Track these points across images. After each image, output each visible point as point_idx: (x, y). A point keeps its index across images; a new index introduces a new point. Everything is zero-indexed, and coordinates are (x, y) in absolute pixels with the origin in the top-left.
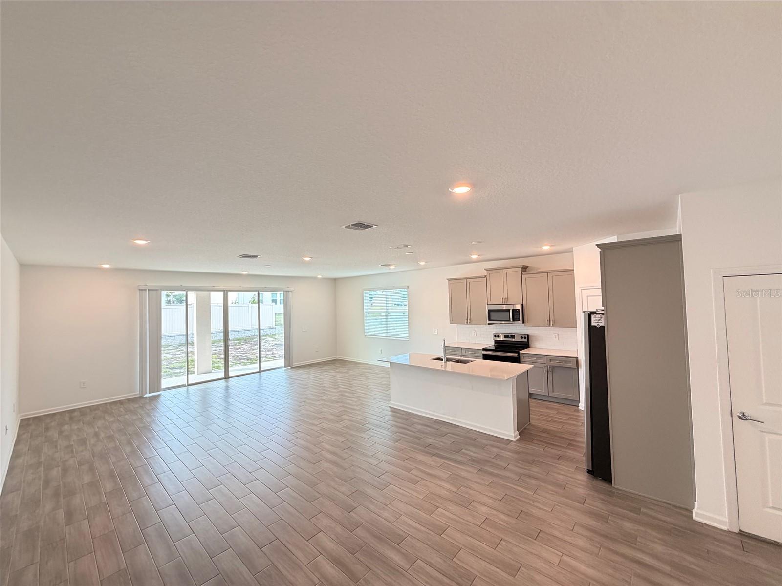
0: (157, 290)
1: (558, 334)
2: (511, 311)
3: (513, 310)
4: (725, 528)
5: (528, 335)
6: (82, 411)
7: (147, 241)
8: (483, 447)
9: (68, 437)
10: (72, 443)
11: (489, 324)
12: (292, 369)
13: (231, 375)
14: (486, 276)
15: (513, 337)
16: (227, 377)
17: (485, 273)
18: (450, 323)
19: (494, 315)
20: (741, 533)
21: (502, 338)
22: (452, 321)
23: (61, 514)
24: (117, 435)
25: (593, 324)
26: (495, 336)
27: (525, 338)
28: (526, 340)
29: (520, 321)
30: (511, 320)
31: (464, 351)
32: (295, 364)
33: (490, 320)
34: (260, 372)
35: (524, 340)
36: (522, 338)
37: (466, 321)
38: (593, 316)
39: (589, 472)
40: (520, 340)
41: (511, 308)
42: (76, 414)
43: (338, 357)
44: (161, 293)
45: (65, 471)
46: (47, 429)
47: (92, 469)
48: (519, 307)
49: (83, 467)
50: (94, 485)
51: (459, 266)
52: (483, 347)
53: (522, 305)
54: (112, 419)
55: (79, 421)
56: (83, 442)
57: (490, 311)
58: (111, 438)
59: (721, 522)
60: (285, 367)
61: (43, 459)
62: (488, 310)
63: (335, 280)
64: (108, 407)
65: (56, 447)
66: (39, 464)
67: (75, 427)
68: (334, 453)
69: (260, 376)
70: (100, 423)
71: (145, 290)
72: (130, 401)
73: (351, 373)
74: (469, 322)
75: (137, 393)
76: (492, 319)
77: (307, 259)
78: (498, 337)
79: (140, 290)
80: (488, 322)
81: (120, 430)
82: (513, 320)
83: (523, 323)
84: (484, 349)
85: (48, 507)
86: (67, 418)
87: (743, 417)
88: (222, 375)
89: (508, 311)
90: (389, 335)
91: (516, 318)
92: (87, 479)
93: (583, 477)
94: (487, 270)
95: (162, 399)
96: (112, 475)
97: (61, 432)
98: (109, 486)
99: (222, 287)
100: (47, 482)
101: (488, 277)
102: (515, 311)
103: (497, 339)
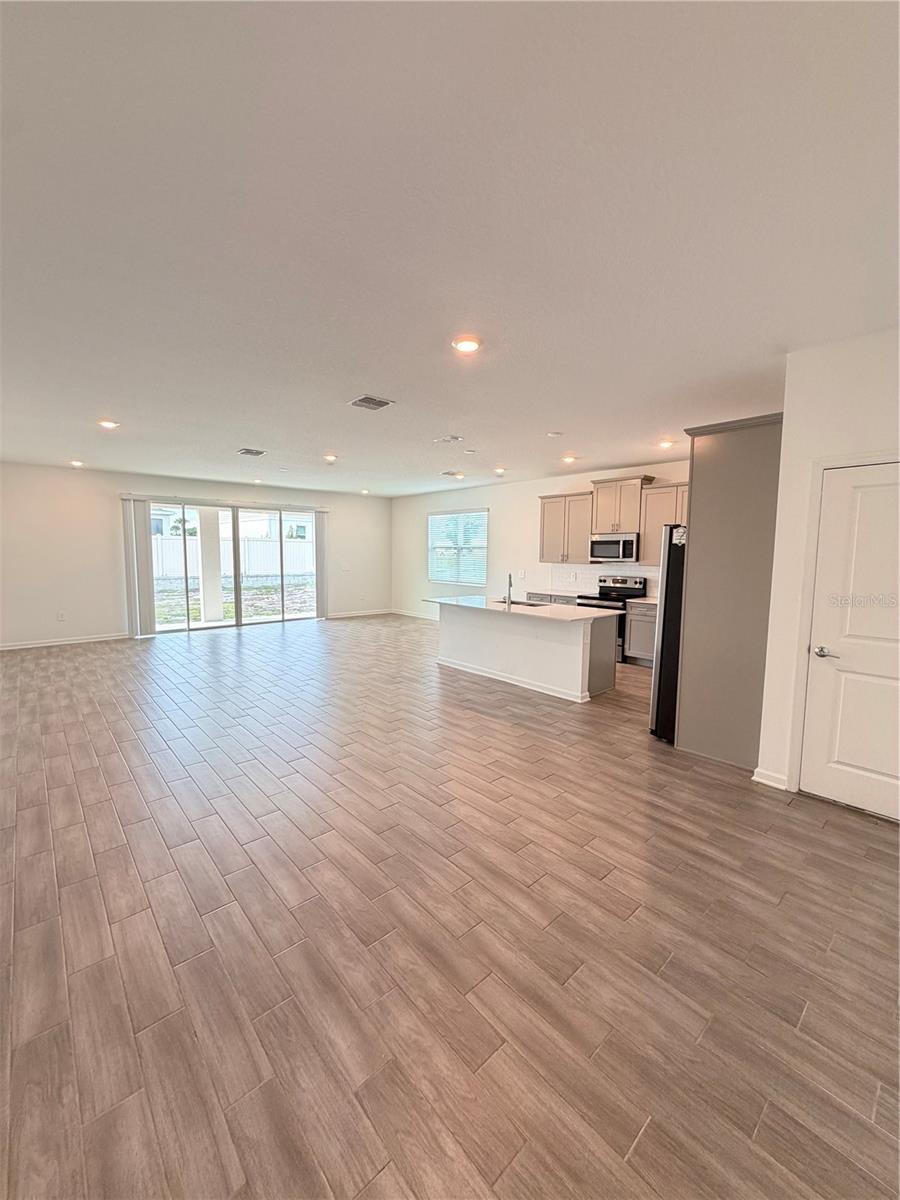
0: (144, 501)
2: (621, 543)
3: (624, 542)
4: (783, 788)
5: (645, 579)
6: (62, 648)
7: (115, 423)
8: (535, 706)
9: (45, 669)
10: (49, 674)
11: (592, 562)
12: (327, 622)
13: (244, 621)
14: (592, 493)
15: (624, 581)
16: (239, 624)
17: (591, 488)
18: (541, 561)
19: (600, 550)
20: (800, 793)
21: (609, 584)
22: (542, 558)
23: (37, 727)
24: (99, 670)
25: (674, 541)
27: (640, 583)
28: (641, 587)
29: (632, 557)
30: (621, 556)
31: (553, 599)
32: (331, 615)
33: (592, 556)
34: (283, 621)
35: (639, 586)
37: (561, 558)
38: (675, 531)
39: (653, 732)
40: (634, 586)
41: (622, 538)
42: (54, 650)
43: (393, 610)
44: (149, 506)
45: (41, 695)
46: (23, 661)
47: (70, 696)
48: (633, 538)
49: (61, 694)
50: (71, 708)
51: (559, 478)
52: (580, 594)
53: (638, 535)
54: (95, 657)
55: (58, 656)
56: (61, 674)
57: (593, 543)
58: (92, 672)
59: (779, 781)
60: (318, 617)
61: (18, 684)
63: (390, 501)
64: (92, 645)
65: (33, 677)
66: (15, 688)
67: (52, 661)
68: (347, 700)
69: (283, 626)
70: (81, 659)
71: (129, 500)
72: (117, 641)
73: (403, 628)
74: (565, 559)
75: (126, 634)
76: (595, 554)
77: (331, 458)
78: (605, 581)
79: (123, 500)
80: (590, 559)
81: (102, 667)
82: (624, 557)
83: (637, 560)
84: (580, 597)
85: (25, 720)
86: (45, 652)
87: (822, 654)
88: (234, 623)
89: (618, 542)
90: (460, 580)
91: (627, 554)
92: (64, 703)
93: (646, 738)
94: (593, 482)
95: (156, 641)
96: (90, 702)
97: (37, 665)
98: (86, 710)
99: (230, 502)
100: (23, 703)
101: (595, 493)
102: (627, 544)
103: (602, 584)
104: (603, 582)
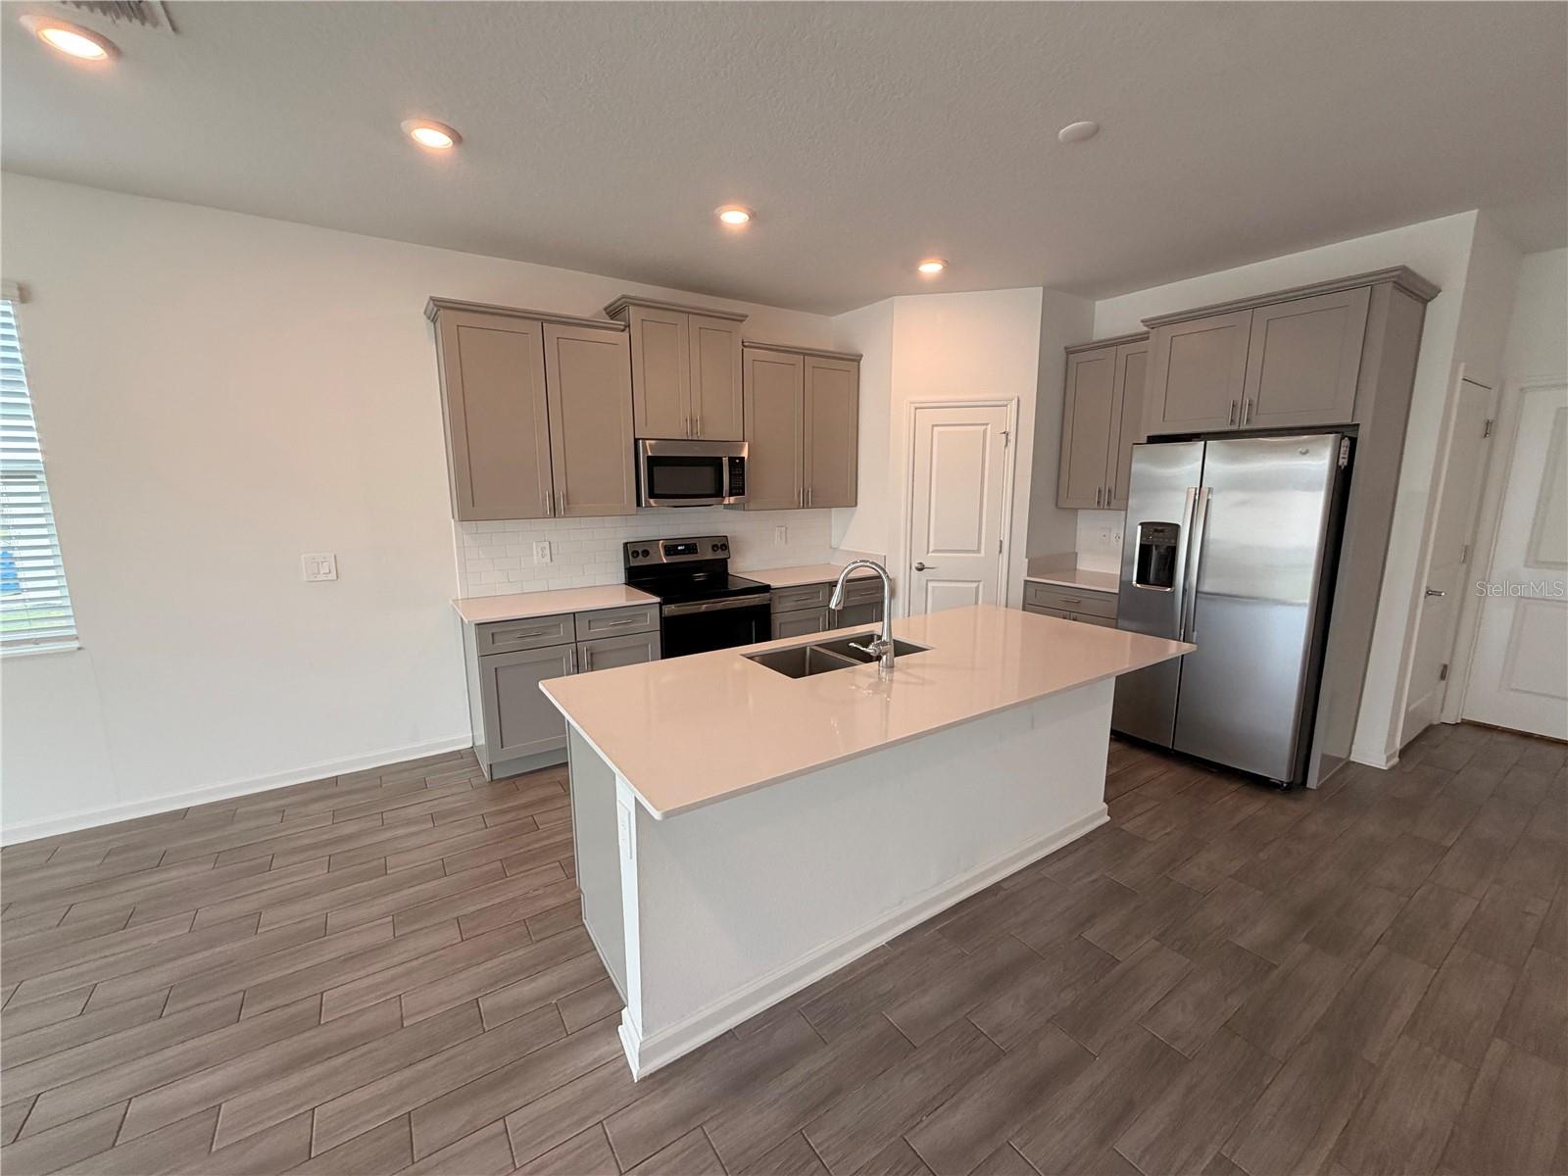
2: (725, 463)
3: (730, 461)
5: (726, 538)
14: (625, 327)
15: (691, 547)
22: (472, 509)
26: (629, 555)
27: (720, 547)
31: (582, 625)
35: (717, 555)
36: (713, 548)
40: (709, 555)
48: (742, 453)
57: (652, 461)
62: (649, 459)
74: (560, 506)
76: (657, 490)
78: (646, 553)
82: (731, 493)
89: (717, 461)
91: (735, 487)
104: (640, 556)
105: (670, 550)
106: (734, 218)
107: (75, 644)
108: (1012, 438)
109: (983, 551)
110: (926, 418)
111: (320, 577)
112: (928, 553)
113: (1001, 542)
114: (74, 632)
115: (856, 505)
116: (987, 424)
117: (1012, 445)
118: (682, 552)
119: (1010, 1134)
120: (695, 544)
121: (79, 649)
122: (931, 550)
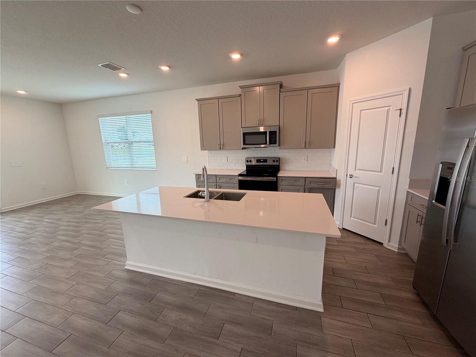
1: (307, 156)
2: (268, 133)
3: (270, 132)
5: (279, 158)
11: (243, 149)
14: (240, 95)
15: (265, 161)
17: (239, 91)
18: (202, 150)
21: (254, 163)
22: (203, 148)
26: (247, 161)
27: (277, 161)
28: (278, 164)
29: (276, 143)
30: (268, 143)
31: (218, 178)
33: (244, 144)
35: (276, 163)
36: (274, 161)
37: (218, 146)
40: (272, 163)
41: (268, 129)
43: (79, 192)
48: (276, 129)
52: (239, 173)
53: (279, 127)
57: (245, 134)
62: (243, 133)
74: (221, 147)
76: (247, 142)
78: (250, 161)
80: (242, 146)
82: (270, 143)
83: (279, 145)
84: (240, 175)
89: (265, 133)
90: (134, 166)
91: (273, 141)
94: (241, 87)
101: (243, 96)
102: (273, 134)
103: (249, 163)
104: (249, 162)
105: (258, 161)
106: (236, 56)
107: (156, 169)
108: (404, 112)
109: (383, 172)
110: (357, 107)
111: (185, 161)
112: (355, 170)
113: (393, 168)
114: (156, 167)
115: (334, 147)
116: (390, 106)
117: (403, 116)
118: (262, 162)
119: (127, 330)
120: (267, 160)
121: (156, 170)
122: (357, 169)
